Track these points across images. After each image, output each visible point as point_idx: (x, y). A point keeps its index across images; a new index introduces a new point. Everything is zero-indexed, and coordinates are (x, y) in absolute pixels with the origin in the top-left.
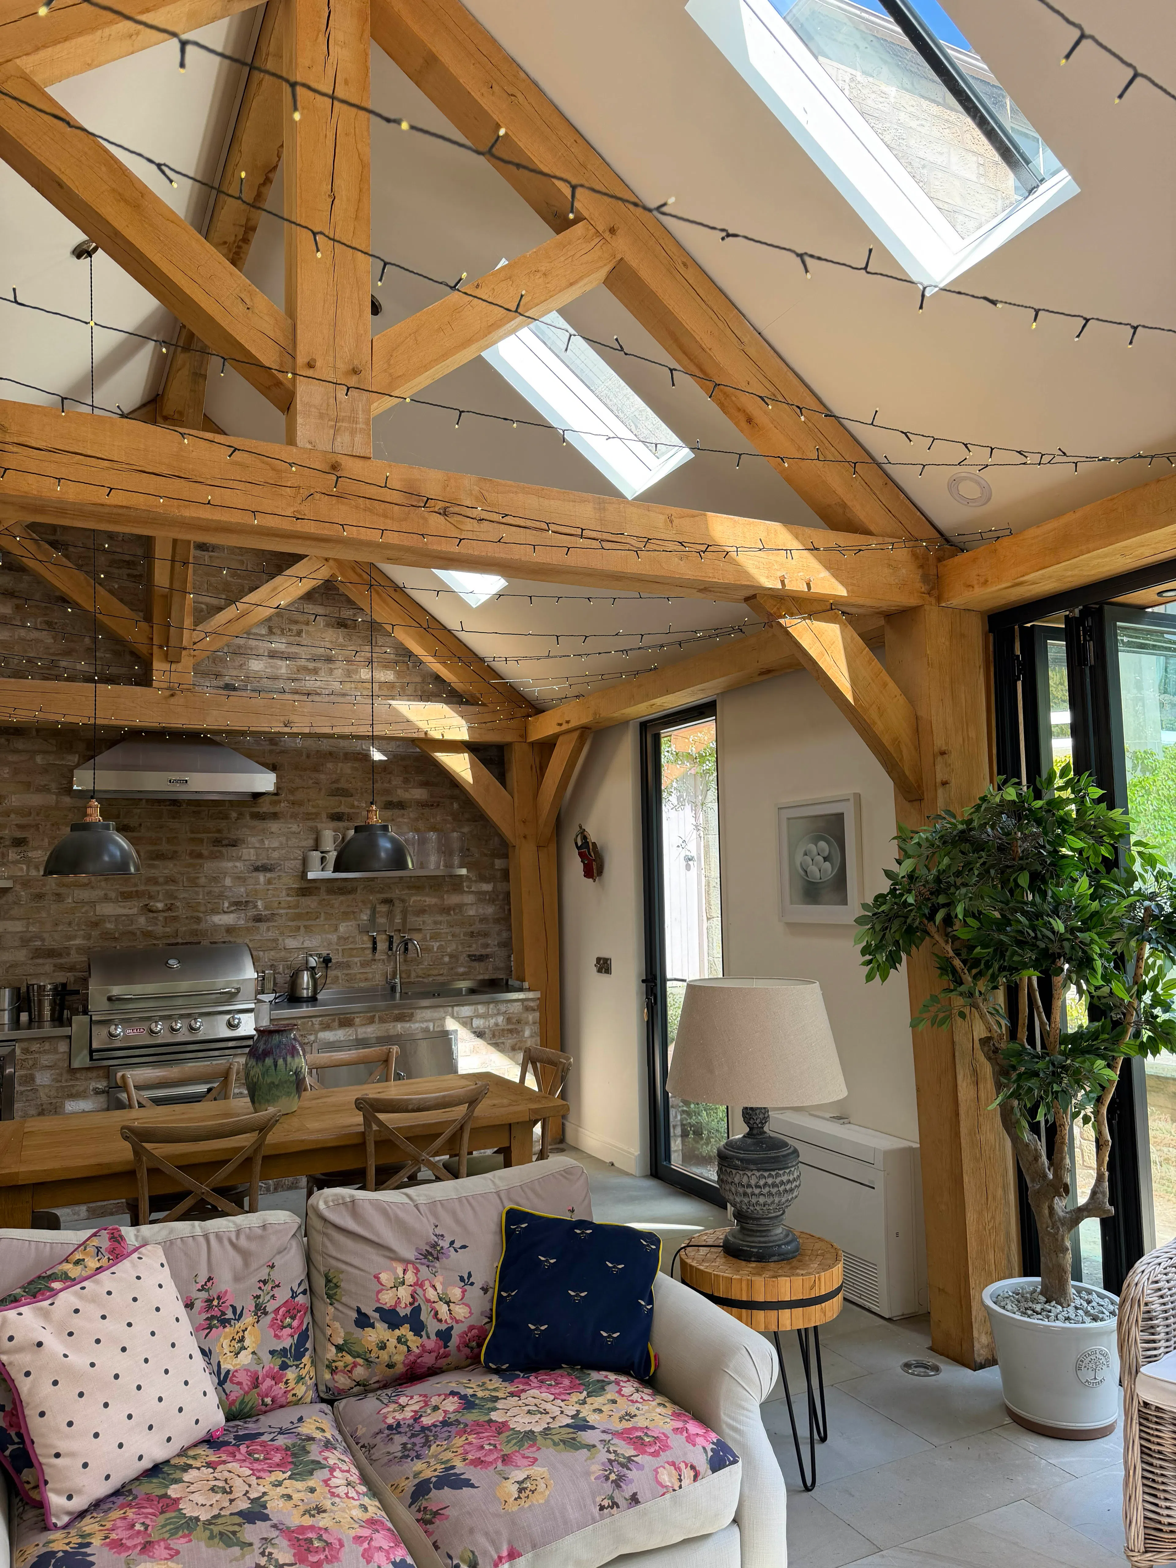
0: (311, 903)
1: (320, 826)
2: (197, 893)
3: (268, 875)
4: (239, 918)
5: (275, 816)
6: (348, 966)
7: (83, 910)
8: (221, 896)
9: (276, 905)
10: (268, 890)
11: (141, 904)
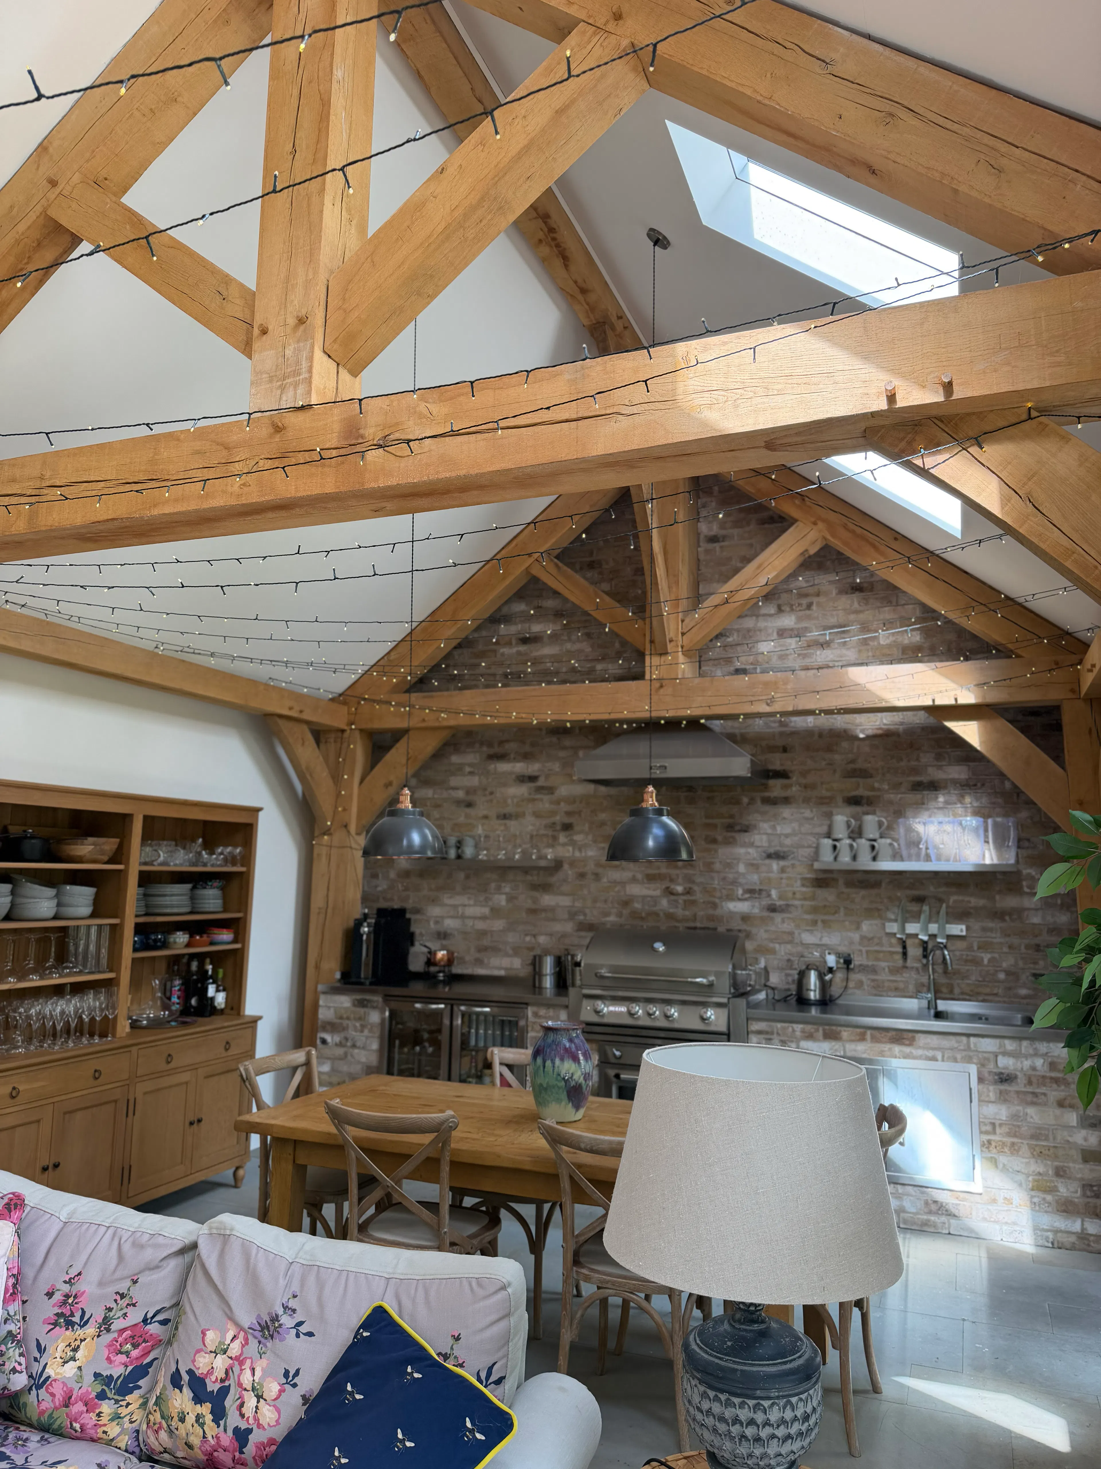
0: (827, 895)
1: (833, 810)
2: (712, 878)
3: (782, 863)
4: (753, 906)
5: (786, 801)
6: (872, 970)
7: (617, 889)
8: (735, 882)
9: (790, 895)
10: (781, 879)
11: (664, 887)
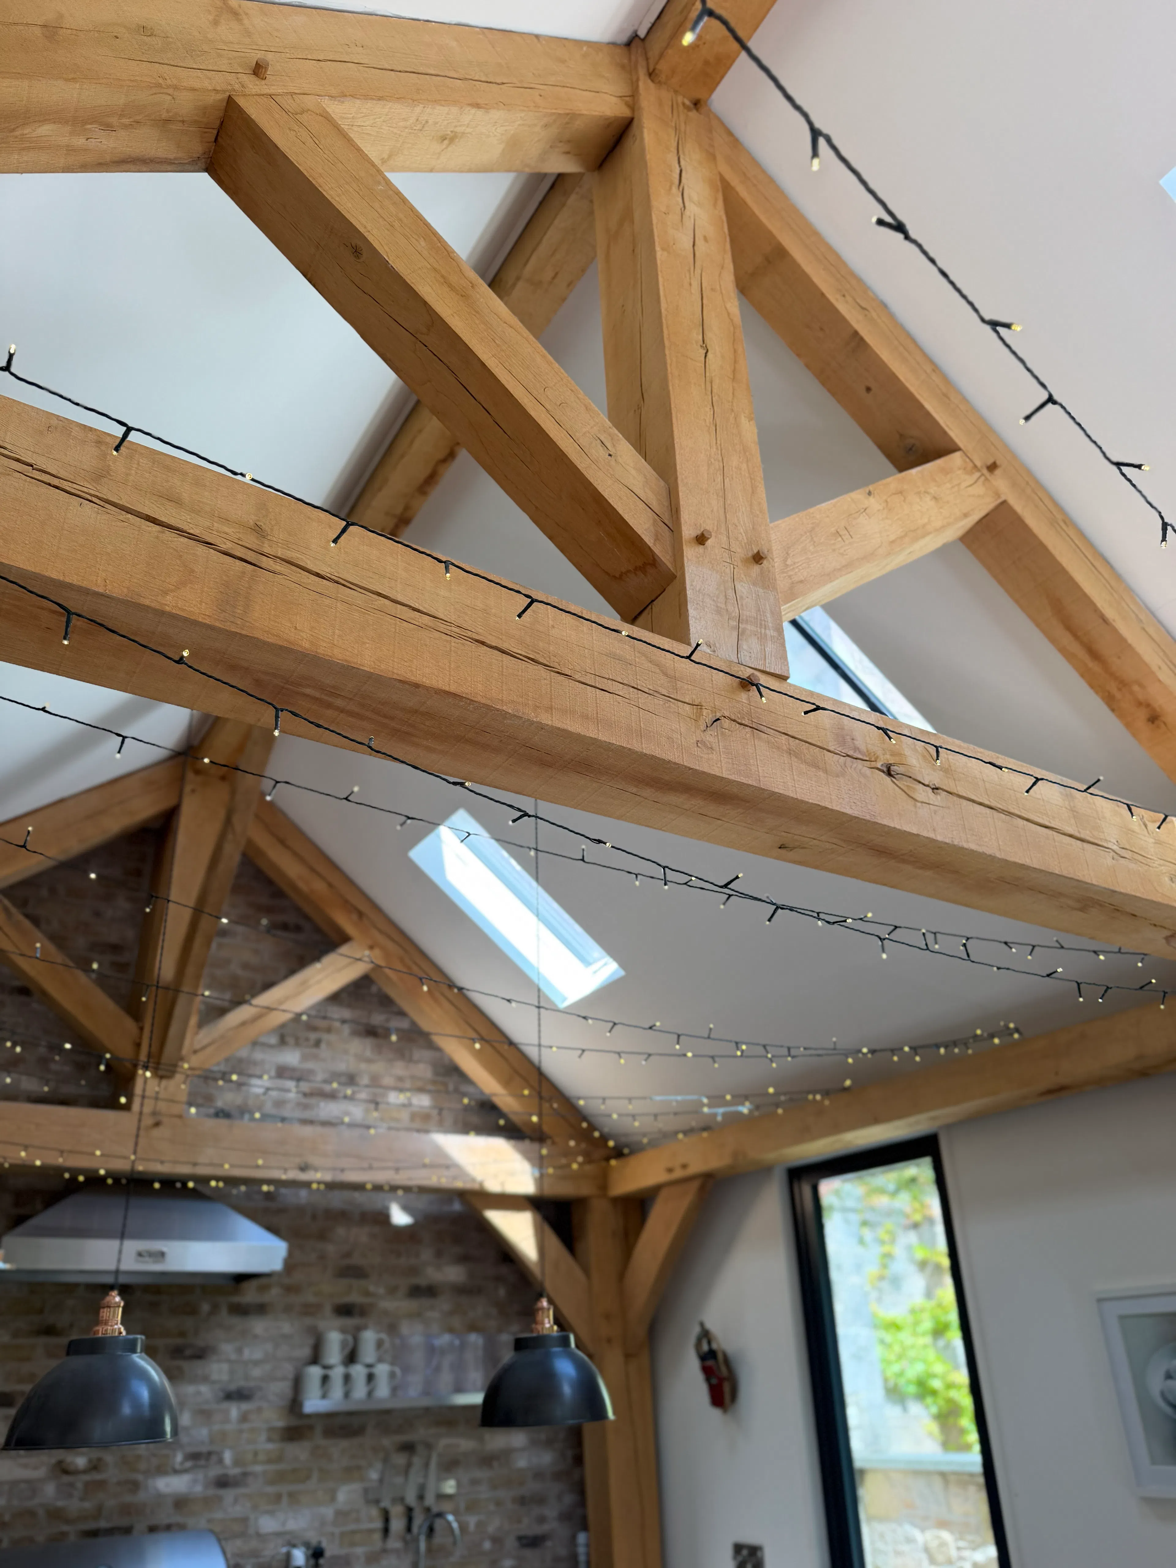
0: (299, 1452)
1: (322, 1324)
3: (245, 1406)
4: (195, 1481)
5: (261, 1309)
6: (345, 1562)
9: (250, 1457)
10: (241, 1431)
11: (53, 1461)
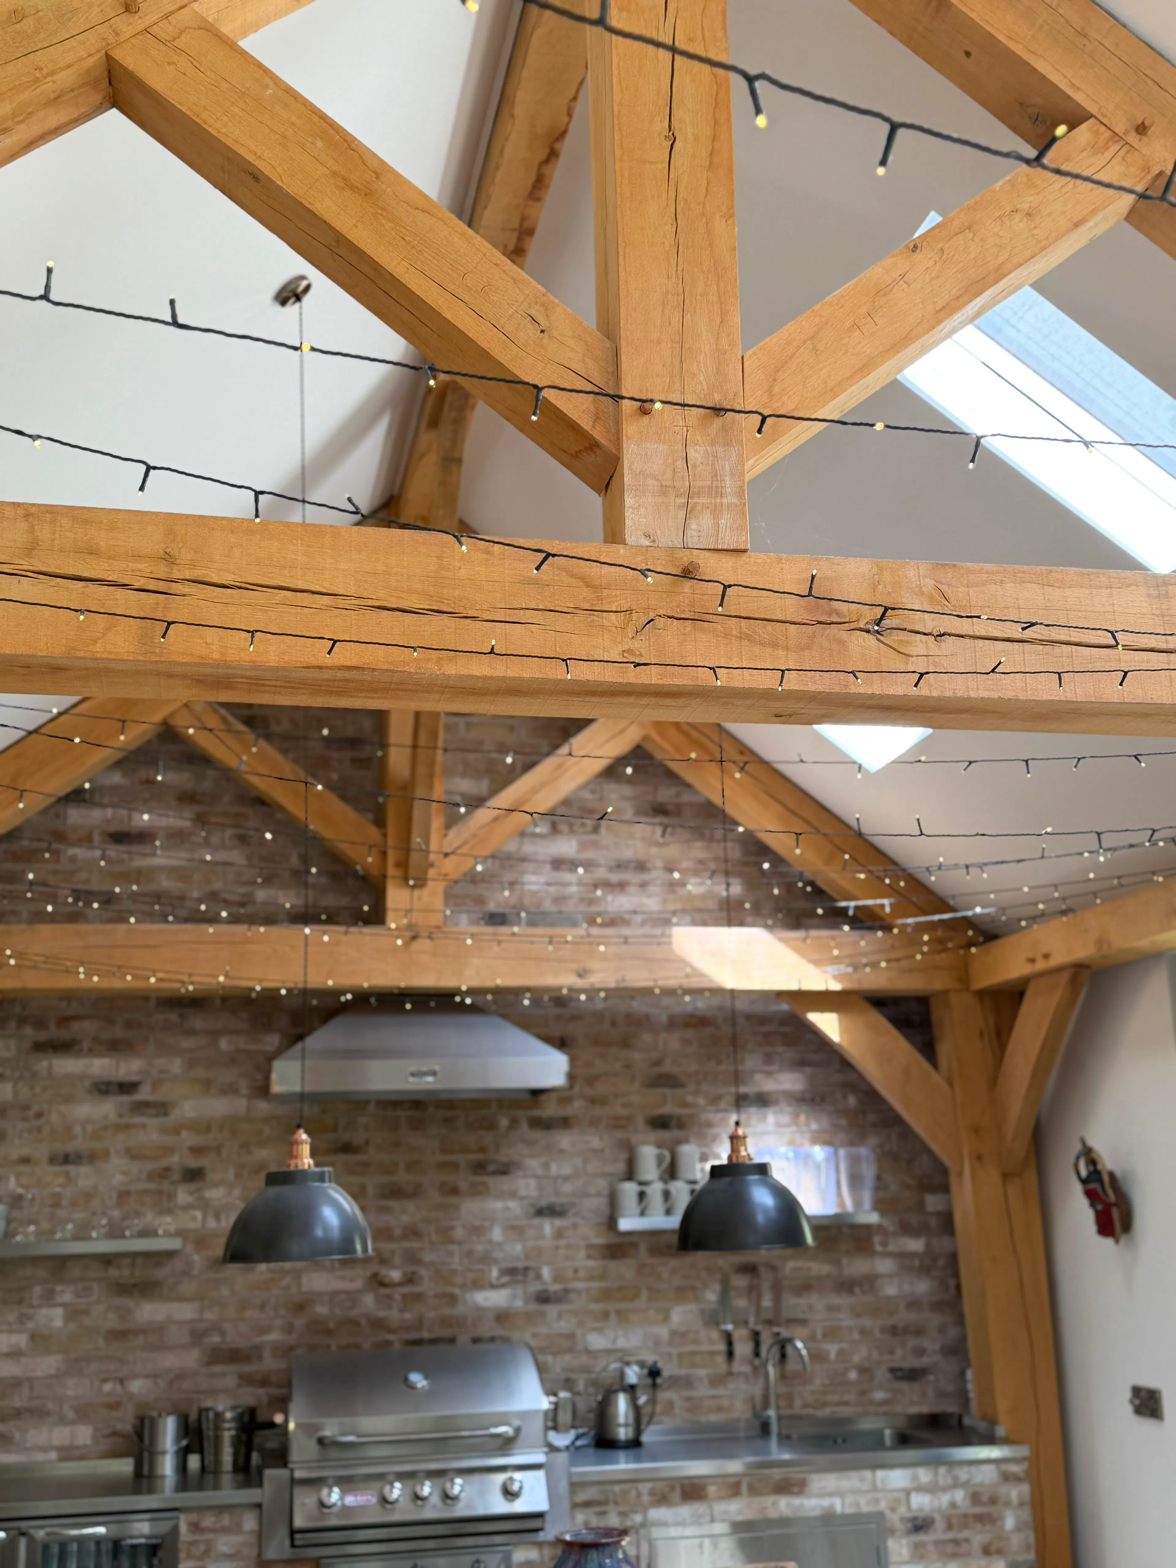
0: (624, 1270)
1: (635, 1138)
2: (450, 1254)
3: (559, 1222)
4: (514, 1297)
5: (565, 1123)
6: (686, 1382)
7: (285, 1282)
8: (487, 1259)
9: (570, 1273)
10: (557, 1248)
11: (368, 1273)
